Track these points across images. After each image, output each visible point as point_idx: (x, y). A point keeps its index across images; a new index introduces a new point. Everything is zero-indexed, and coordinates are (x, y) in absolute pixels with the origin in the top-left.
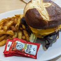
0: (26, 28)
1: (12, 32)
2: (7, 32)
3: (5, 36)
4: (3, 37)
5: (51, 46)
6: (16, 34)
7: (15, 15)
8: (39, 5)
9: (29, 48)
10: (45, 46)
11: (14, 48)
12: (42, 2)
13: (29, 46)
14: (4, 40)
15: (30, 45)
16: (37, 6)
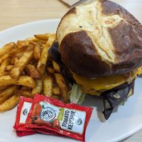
0: (61, 69)
1: (31, 82)
2: (19, 82)
3: (14, 88)
4: (10, 91)
5: (116, 111)
6: (40, 84)
7: (35, 36)
8: (93, 21)
9: (69, 117)
10: (104, 113)
11: (36, 119)
12: (100, 13)
13: (70, 114)
14: (13, 97)
15: (70, 110)
16: (89, 23)
